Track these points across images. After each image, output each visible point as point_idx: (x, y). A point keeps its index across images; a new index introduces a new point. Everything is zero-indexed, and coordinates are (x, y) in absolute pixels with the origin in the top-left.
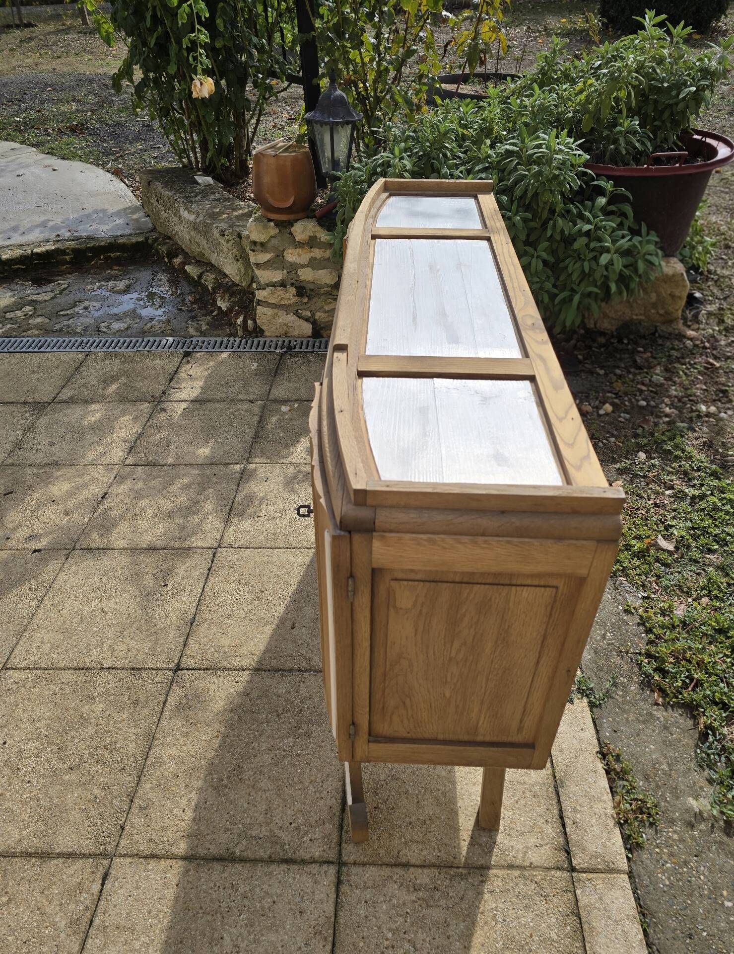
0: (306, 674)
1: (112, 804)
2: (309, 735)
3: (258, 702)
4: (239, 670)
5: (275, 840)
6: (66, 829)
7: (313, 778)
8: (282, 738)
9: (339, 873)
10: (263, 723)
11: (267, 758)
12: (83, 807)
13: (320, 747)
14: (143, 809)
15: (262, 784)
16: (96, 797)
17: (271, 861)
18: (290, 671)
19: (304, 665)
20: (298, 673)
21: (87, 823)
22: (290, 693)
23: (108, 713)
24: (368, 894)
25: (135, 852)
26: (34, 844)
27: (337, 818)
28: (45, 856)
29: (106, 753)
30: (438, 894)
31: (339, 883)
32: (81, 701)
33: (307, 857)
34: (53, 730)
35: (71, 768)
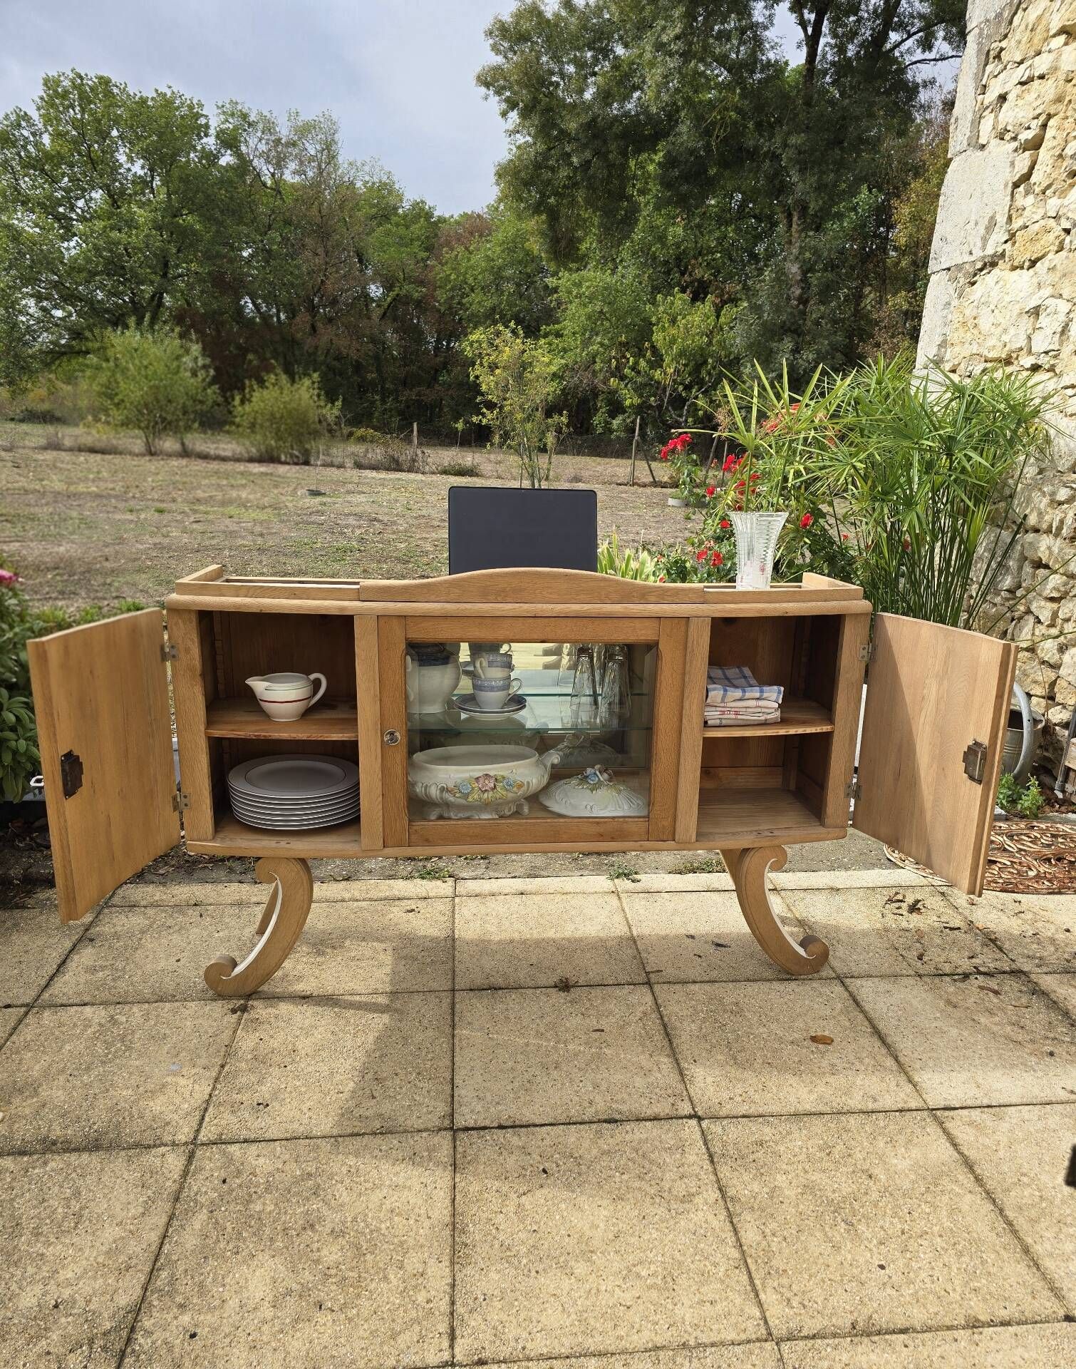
0: (665, 1013)
1: (885, 1127)
2: (736, 1004)
3: (714, 1041)
4: (678, 1064)
5: (845, 1011)
6: (933, 1156)
7: (778, 997)
8: (748, 1020)
9: (847, 977)
10: (738, 1035)
11: (774, 1026)
12: (903, 1149)
13: (745, 996)
14: (875, 1100)
15: (801, 1025)
16: (887, 1143)
17: (863, 1011)
18: (665, 1026)
19: (654, 1016)
20: (666, 1019)
21: (916, 1141)
22: (693, 1021)
23: (784, 1167)
24: (852, 964)
25: (916, 1094)
26: (966, 1180)
27: (806, 982)
28: (969, 1165)
29: (836, 1151)
30: (830, 935)
31: (852, 977)
32: (781, 1202)
33: (846, 994)
34: (836, 1217)
35: (870, 1177)
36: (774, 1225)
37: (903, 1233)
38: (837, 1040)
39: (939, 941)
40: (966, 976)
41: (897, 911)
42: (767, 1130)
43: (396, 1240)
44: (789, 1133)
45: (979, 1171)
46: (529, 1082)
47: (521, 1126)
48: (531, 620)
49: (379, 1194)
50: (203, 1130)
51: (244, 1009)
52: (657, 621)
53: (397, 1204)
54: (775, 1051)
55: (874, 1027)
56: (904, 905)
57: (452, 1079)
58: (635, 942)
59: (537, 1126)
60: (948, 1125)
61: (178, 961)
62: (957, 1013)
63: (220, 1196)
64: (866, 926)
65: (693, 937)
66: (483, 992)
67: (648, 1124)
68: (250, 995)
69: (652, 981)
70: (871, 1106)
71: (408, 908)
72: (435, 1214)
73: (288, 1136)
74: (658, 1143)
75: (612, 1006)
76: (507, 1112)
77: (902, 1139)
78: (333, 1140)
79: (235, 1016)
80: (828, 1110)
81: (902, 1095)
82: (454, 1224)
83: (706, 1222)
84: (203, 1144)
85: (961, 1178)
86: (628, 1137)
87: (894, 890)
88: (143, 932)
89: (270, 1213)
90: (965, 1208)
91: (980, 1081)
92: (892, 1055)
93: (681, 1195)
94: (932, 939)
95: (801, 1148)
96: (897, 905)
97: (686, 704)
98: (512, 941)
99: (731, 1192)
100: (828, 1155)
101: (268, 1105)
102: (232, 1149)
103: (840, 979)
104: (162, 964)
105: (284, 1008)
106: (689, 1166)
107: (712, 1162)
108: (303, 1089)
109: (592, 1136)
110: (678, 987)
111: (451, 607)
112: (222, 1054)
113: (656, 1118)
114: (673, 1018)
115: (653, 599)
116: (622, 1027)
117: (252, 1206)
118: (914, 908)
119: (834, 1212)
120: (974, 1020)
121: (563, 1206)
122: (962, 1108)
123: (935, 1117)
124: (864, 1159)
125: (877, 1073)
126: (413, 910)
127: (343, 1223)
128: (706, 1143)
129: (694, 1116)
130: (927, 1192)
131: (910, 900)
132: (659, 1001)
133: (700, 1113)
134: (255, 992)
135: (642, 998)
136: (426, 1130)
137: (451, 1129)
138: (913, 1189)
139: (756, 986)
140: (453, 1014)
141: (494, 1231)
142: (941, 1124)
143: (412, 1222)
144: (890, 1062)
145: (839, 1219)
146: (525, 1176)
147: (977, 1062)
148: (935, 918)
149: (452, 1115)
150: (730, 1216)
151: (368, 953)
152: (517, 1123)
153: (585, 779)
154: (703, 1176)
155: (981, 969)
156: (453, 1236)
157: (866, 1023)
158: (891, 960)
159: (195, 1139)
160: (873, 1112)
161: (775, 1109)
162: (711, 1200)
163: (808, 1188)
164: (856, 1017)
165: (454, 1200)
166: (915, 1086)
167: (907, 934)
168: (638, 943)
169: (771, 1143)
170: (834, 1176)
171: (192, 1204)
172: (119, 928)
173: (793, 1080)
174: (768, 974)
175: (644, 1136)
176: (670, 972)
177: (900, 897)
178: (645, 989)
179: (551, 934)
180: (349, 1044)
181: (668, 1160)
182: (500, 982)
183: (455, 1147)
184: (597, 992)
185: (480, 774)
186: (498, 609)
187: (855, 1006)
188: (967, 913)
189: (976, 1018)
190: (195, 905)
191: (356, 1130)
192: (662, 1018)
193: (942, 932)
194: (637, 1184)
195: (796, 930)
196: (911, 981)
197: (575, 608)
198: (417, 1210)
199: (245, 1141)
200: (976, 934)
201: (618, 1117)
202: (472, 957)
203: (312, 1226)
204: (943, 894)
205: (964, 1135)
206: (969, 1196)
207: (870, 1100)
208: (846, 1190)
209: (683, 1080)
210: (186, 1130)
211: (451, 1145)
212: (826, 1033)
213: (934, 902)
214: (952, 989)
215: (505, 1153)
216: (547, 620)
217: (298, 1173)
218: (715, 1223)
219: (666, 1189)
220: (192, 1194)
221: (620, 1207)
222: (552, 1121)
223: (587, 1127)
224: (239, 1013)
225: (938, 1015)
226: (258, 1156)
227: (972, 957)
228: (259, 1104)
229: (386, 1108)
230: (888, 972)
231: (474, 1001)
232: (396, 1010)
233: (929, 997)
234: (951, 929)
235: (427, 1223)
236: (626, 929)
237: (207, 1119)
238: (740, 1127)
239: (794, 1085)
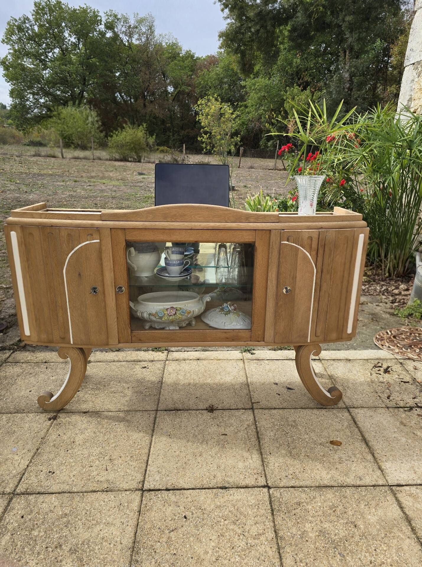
0: (258, 425)
1: (365, 496)
2: (295, 421)
3: (281, 442)
4: (262, 455)
5: (349, 427)
6: (389, 514)
7: (316, 418)
8: (300, 431)
9: (351, 408)
10: (294, 439)
11: (312, 435)
12: (374, 510)
13: (299, 417)
14: (361, 479)
15: (326, 434)
16: (366, 505)
17: (358, 427)
18: (257, 433)
19: (253, 427)
20: (258, 429)
21: (381, 504)
22: (272, 430)
23: (310, 518)
24: (354, 400)
25: (382, 476)
27: (330, 410)
28: (408, 520)
29: (338, 509)
30: (344, 385)
31: (354, 408)
32: (307, 541)
33: (350, 417)
34: (335, 551)
35: (356, 526)
36: (301, 556)
37: (371, 563)
38: (344, 443)
39: (397, 389)
40: (411, 408)
41: (378, 372)
42: (303, 496)
43: (102, 557)
44: (314, 498)
45: (414, 525)
46: (185, 463)
47: (178, 489)
48: (189, 231)
49: (98, 528)
50: (19, 486)
51: (55, 418)
52: (254, 231)
53: (106, 534)
54: (312, 449)
55: (363, 436)
56: (382, 369)
57: (148, 461)
58: (248, 386)
59: (185, 489)
60: (398, 495)
61: (30, 391)
62: (406, 429)
63: (19, 525)
64: (362, 380)
65: (277, 384)
66: (172, 412)
67: (242, 490)
68: (59, 411)
69: (254, 407)
70: (358, 483)
71: (144, 366)
72: (125, 542)
73: (60, 491)
74: (246, 502)
75: (232, 421)
76: (171, 481)
77: (373, 503)
78: (81, 494)
79: (50, 422)
80: (336, 484)
81: (375, 477)
82: (133, 547)
83: (266, 552)
84: (17, 494)
85: (404, 528)
86: (231, 498)
87: (377, 361)
88: (18, 376)
89: (42, 536)
90: (405, 547)
91: (417, 470)
92: (371, 453)
93: (254, 534)
94: (394, 387)
95: (320, 507)
96: (378, 369)
97: (270, 274)
98: (189, 384)
99: (281, 533)
100: (334, 511)
101: (54, 473)
102: (31, 497)
103: (348, 408)
104: (22, 393)
105: (75, 418)
106: (260, 517)
107: (273, 514)
108: (73, 464)
109: (212, 497)
110: (266, 411)
111: (147, 224)
112: (39, 442)
113: (247, 487)
114: (262, 429)
115: (252, 220)
116: (236, 433)
117: (33, 532)
118: (386, 371)
119: (335, 548)
120: (414, 433)
121: (192, 539)
122: (406, 485)
123: (392, 490)
124: (353, 515)
125: (363, 463)
126: (145, 367)
127: (77, 545)
128: (270, 503)
129: (267, 487)
130: (385, 536)
131: (385, 366)
132: (257, 419)
133: (270, 485)
134: (62, 409)
135: (248, 417)
136: (129, 490)
137: (142, 490)
138: (378, 535)
139: (305, 411)
140: (154, 424)
141: (153, 553)
142: (395, 495)
143: (112, 546)
144: (369, 457)
145: (337, 553)
146: (175, 519)
147: (415, 458)
148: (397, 376)
149: (144, 481)
150: (279, 549)
151: (120, 389)
152: (176, 487)
153: (222, 309)
154: (267, 523)
155: (419, 405)
156: (132, 555)
157: (359, 434)
158: (374, 398)
159: (14, 491)
160: (359, 486)
161: (308, 483)
162: (270, 538)
163: (322, 533)
164: (354, 430)
165: (136, 533)
166: (382, 471)
167: (383, 385)
168: (250, 386)
169: (305, 504)
170: (336, 525)
171: (4, 530)
172: (8, 374)
173: (319, 466)
174: (311, 405)
175: (239, 498)
176: (264, 403)
177: (380, 365)
178: (250, 412)
179: (209, 381)
180: (101, 439)
181: (250, 512)
182: (180, 406)
183: (142, 501)
184: (226, 413)
185: (169, 307)
186: (172, 225)
187: (354, 424)
188: (413, 374)
189: (415, 432)
190: (46, 362)
191: (94, 489)
192: (256, 428)
193: (400, 384)
194: (232, 527)
195: (327, 381)
196: (383, 410)
197: (212, 225)
198: (116, 539)
199: (39, 493)
200: (417, 385)
201: (227, 486)
202: (169, 392)
203: (61, 546)
204: (401, 363)
205: (407, 502)
206: (408, 540)
207: (358, 479)
208: (342, 534)
209: (263, 464)
210: (11, 485)
211: (140, 500)
212: (338, 439)
213: (397, 368)
214: (403, 415)
215: (167, 505)
216: (198, 231)
217: (60, 513)
218: (270, 553)
219: (247, 530)
220: (5, 524)
221: (221, 541)
222: (193, 487)
223: (210, 491)
224: (52, 420)
225: (396, 430)
226: (43, 502)
227: (415, 398)
228: (50, 472)
229: (111, 476)
230: (372, 405)
231: (166, 417)
232: (127, 421)
233: (391, 420)
234: (405, 382)
235: (120, 547)
236: (245, 379)
237: (23, 480)
238: (289, 493)
239: (320, 469)
